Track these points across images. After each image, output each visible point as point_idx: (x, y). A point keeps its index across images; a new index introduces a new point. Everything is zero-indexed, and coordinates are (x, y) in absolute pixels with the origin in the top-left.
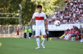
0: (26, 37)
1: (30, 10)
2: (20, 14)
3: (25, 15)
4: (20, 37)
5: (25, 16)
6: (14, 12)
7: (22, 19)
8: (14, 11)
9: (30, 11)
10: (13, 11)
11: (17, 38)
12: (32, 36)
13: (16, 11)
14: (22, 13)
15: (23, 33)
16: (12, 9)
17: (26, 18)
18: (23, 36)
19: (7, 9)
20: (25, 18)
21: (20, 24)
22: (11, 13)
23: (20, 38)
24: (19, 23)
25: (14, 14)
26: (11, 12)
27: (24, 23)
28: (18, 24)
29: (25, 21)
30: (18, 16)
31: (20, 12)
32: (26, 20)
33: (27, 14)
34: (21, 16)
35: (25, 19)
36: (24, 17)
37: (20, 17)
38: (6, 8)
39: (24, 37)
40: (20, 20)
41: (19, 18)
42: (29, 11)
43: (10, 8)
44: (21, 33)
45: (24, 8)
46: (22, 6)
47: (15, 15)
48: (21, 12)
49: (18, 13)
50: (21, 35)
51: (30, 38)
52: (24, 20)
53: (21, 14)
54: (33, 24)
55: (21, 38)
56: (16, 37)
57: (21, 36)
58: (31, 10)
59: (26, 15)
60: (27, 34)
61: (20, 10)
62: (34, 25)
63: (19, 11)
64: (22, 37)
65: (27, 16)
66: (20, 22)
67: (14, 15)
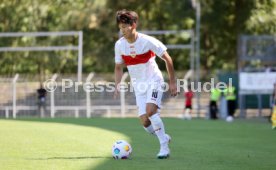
0: (218, 115)
1: (232, 17)
2: (195, 32)
3: (212, 36)
4: (195, 116)
5: (214, 40)
6: (175, 27)
7: (203, 52)
8: (174, 22)
9: (231, 23)
10: (171, 24)
11: (186, 119)
12: (238, 112)
13: (182, 22)
14: (201, 30)
15: (205, 102)
16: (166, 15)
17: (216, 46)
18: (205, 112)
19: (147, 17)
20: (212, 46)
21: (195, 69)
22: (161, 29)
23: (193, 119)
24: (192, 65)
25: (174, 32)
26: (164, 26)
27: (209, 63)
28: (188, 68)
29: (212, 58)
30: (188, 42)
31: (194, 26)
32: (214, 54)
33: (218, 32)
34: (197, 39)
35: (212, 50)
36: (208, 43)
37: (195, 43)
38: (143, 13)
39: (208, 117)
40: (195, 55)
41: (190, 47)
42: (226, 22)
43: (158, 10)
44: (198, 102)
45: (210, 10)
46: (202, 5)
47: (177, 36)
48: (198, 26)
49: (186, 28)
50: (199, 108)
51: (230, 119)
52: (208, 53)
53: (198, 34)
54: (240, 69)
55: (199, 118)
56: (180, 116)
57: (199, 113)
58: (235, 20)
59: (216, 36)
60: (218, 104)
61: (194, 18)
62: (243, 71)
63: (190, 22)
64: (202, 116)
65: (220, 39)
66: (195, 63)
67: (172, 36)
